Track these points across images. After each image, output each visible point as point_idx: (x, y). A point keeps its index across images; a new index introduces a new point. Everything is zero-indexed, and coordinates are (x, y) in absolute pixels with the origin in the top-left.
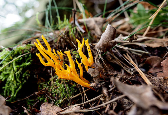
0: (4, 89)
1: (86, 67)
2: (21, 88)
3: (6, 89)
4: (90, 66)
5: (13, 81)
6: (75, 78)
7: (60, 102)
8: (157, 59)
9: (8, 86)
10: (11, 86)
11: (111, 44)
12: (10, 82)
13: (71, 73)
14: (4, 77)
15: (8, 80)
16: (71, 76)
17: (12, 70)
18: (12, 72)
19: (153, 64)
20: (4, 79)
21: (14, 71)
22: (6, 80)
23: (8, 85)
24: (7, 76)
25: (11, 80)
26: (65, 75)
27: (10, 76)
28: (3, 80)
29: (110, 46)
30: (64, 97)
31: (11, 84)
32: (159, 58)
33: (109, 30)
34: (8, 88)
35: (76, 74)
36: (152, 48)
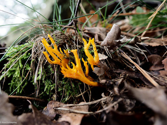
0: (10, 85)
1: (92, 66)
2: (27, 85)
3: (12, 85)
4: (96, 65)
5: (19, 78)
6: (81, 77)
7: (66, 100)
8: (158, 57)
9: (14, 83)
10: (16, 82)
11: (115, 43)
12: (16, 79)
13: (77, 72)
14: (9, 74)
15: (14, 77)
16: (77, 75)
17: (18, 67)
18: (18, 68)
19: (154, 62)
20: (10, 75)
21: (20, 67)
22: (12, 76)
23: (14, 81)
24: (12, 72)
25: (17, 76)
26: (71, 74)
27: (16, 73)
28: (9, 77)
29: (114, 45)
30: (69, 95)
31: (16, 80)
32: (159, 56)
33: (114, 30)
34: (13, 84)
35: (82, 73)
36: (152, 46)
